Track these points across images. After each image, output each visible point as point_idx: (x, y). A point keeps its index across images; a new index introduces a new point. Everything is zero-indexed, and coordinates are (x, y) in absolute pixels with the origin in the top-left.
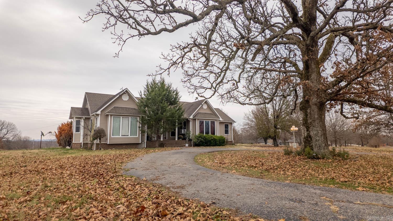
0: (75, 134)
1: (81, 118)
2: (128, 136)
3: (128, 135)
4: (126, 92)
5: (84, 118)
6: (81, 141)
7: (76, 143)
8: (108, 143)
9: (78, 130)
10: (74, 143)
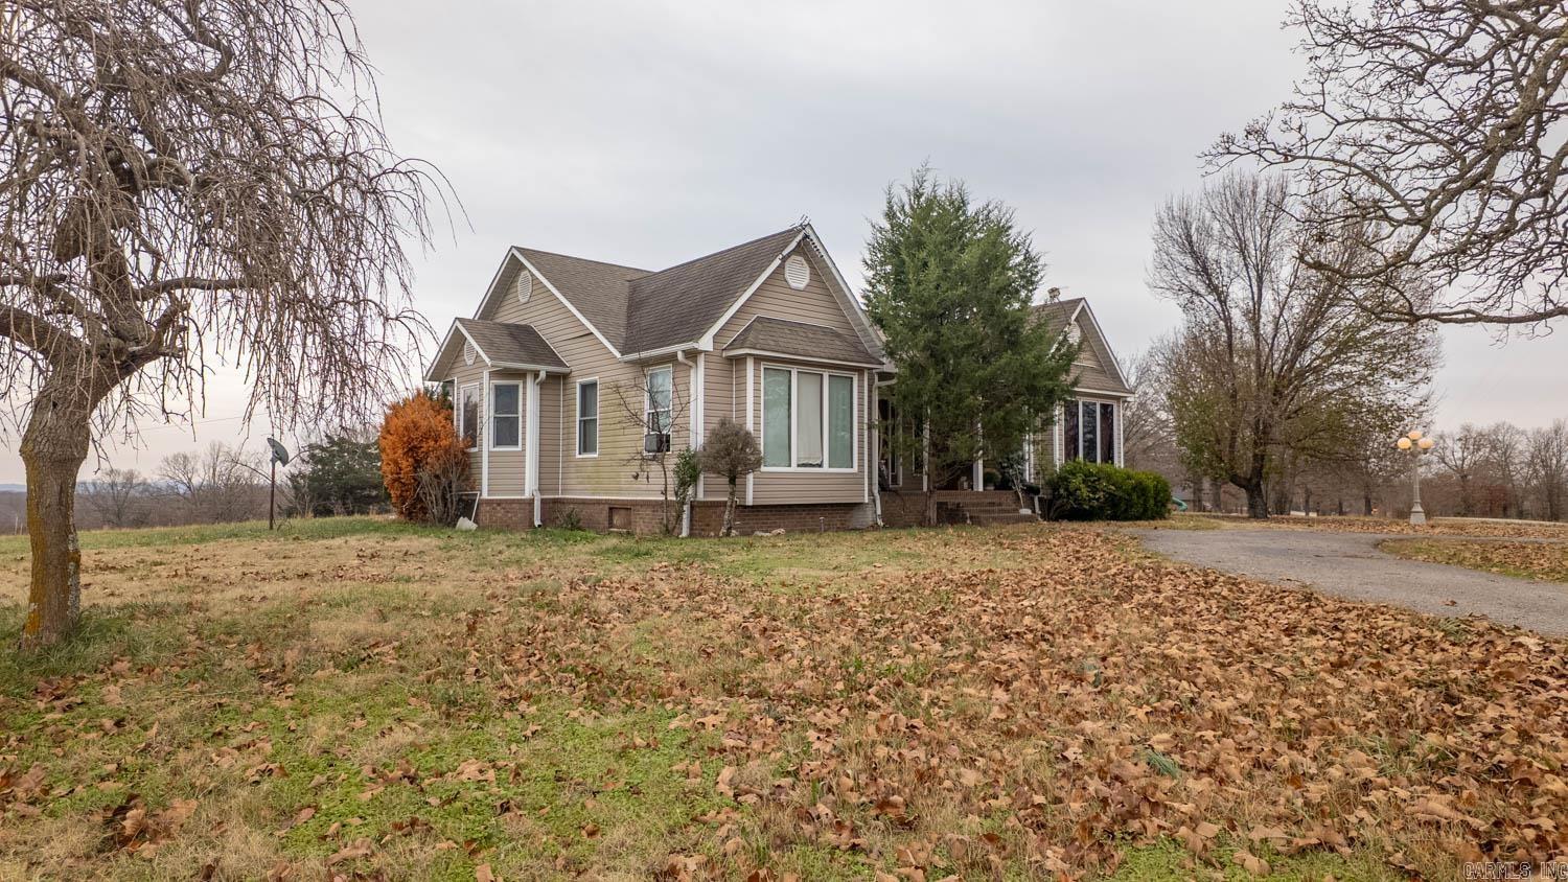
0: (491, 455)
1: (521, 375)
2: (820, 466)
3: (819, 462)
4: (803, 245)
5: (543, 375)
6: (530, 487)
7: (499, 503)
8: (750, 501)
9: (507, 432)
10: (489, 502)
